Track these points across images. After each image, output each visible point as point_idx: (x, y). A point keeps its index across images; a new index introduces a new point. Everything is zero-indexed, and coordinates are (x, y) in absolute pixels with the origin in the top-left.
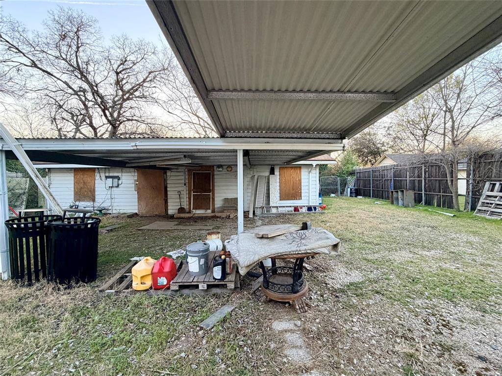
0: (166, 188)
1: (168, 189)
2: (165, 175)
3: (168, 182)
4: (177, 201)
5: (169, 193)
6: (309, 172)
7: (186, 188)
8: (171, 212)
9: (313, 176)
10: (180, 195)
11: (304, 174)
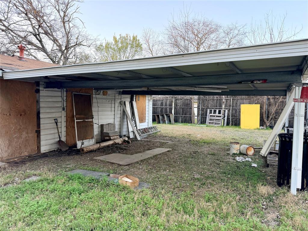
0: (38, 113)
1: (41, 116)
2: (37, 95)
3: (42, 105)
4: (53, 132)
5: (42, 121)
6: (149, 100)
7: (64, 114)
8: (44, 149)
9: (151, 103)
10: (56, 123)
11: (147, 101)
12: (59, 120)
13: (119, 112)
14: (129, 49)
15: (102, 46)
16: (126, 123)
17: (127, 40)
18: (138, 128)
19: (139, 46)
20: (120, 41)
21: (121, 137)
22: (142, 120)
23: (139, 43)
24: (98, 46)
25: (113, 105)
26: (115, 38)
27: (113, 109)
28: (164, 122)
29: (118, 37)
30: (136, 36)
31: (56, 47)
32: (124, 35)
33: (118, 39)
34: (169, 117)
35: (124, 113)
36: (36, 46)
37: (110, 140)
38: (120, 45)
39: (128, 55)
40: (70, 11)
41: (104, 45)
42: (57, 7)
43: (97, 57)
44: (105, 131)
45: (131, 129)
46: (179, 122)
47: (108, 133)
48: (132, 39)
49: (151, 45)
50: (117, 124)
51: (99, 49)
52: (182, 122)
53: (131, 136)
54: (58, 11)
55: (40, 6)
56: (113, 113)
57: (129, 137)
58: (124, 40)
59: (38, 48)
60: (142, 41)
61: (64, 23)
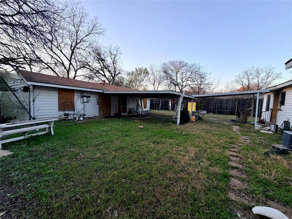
1: (111, 104)
3: (111, 101)
4: (114, 110)
5: (111, 106)
6: (148, 100)
7: (118, 104)
8: (112, 115)
9: (149, 101)
10: (116, 107)
11: (147, 100)
12: (116, 106)
13: (136, 104)
14: (142, 74)
15: (130, 73)
16: (138, 108)
17: (142, 69)
18: (143, 110)
19: (147, 73)
20: (138, 70)
21: (136, 113)
22: (145, 107)
23: (148, 71)
24: (128, 73)
25: (134, 101)
26: (136, 69)
27: (134, 103)
28: (156, 109)
29: (138, 69)
30: (146, 68)
31: (110, 75)
32: (140, 67)
33: (137, 69)
34: (158, 107)
35: (138, 104)
36: (102, 74)
37: (132, 113)
38: (138, 72)
39: (142, 77)
40: (116, 58)
41: (131, 72)
42: (111, 57)
43: (127, 78)
44: (131, 110)
45: (140, 111)
46: (163, 110)
47: (132, 111)
48: (144, 70)
49: (154, 72)
50: (135, 108)
51: (128, 74)
52: (164, 109)
53: (140, 113)
54: (111, 58)
55: (104, 57)
56: (134, 104)
57: (139, 113)
58: (140, 70)
59: (103, 75)
60: (149, 70)
61: (114, 64)
